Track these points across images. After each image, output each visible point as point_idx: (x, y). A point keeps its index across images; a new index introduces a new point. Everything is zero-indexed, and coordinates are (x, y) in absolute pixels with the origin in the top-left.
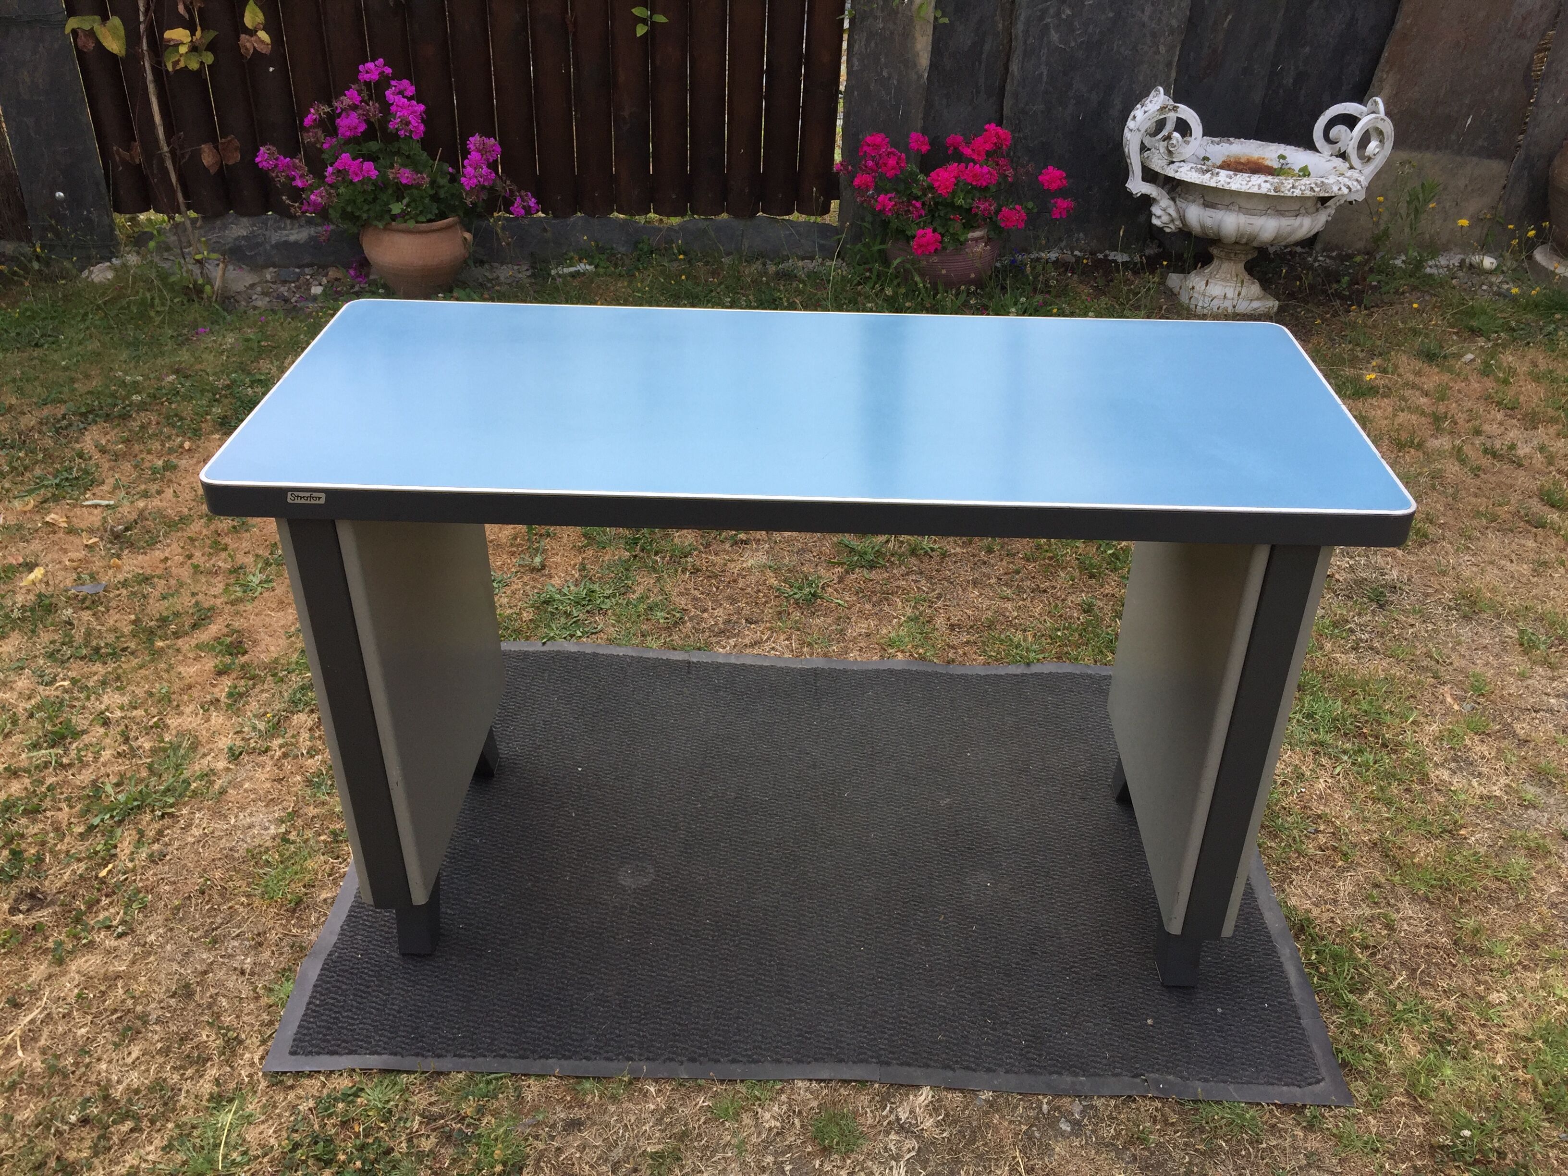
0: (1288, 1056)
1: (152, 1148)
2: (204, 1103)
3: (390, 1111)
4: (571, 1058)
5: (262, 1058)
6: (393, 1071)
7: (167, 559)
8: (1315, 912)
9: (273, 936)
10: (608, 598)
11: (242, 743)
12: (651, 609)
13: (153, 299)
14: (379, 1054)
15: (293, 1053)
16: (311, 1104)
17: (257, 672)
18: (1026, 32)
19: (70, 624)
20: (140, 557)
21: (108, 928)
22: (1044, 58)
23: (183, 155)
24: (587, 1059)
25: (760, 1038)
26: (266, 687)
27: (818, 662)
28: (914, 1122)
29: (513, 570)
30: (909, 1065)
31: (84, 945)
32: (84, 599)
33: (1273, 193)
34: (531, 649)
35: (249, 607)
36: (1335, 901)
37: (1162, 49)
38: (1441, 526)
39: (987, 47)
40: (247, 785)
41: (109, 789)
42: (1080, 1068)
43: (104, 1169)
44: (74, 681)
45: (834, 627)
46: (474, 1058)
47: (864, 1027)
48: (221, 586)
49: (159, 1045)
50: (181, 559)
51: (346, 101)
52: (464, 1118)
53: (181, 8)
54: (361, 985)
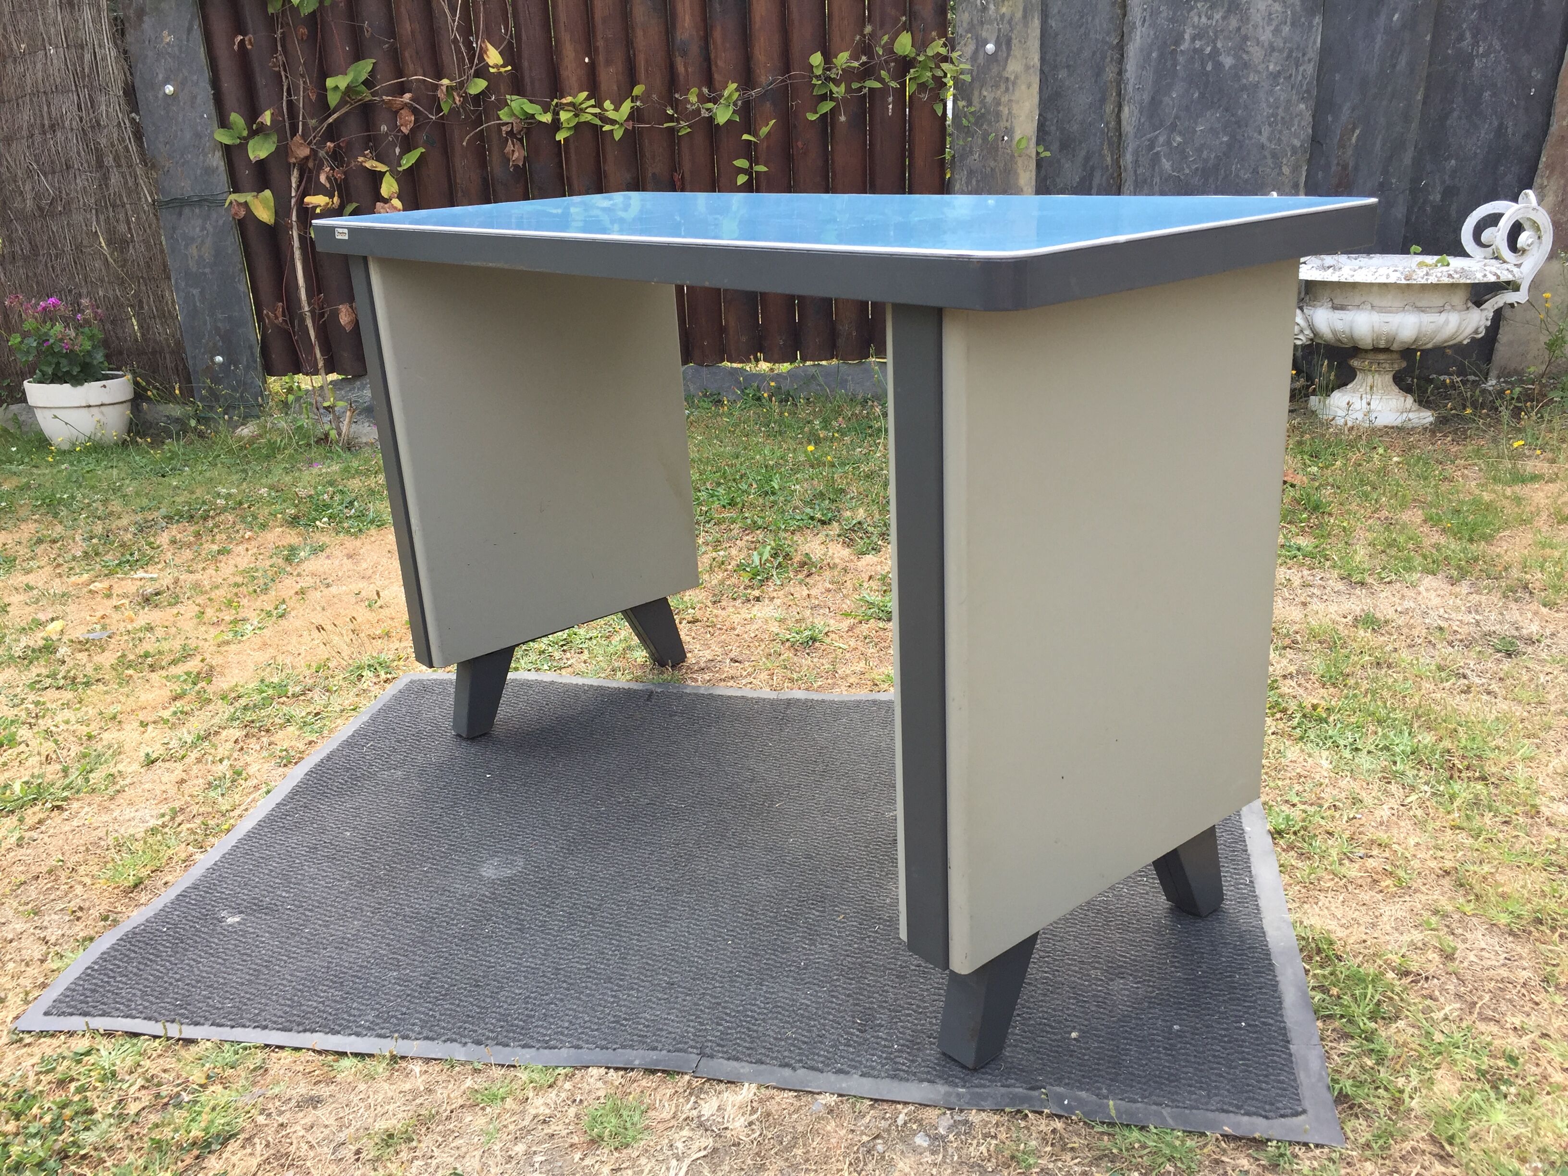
0: (1259, 1081)
3: (116, 1074)
4: (339, 1033)
5: (16, 1018)
6: (139, 1034)
7: (179, 614)
8: (1341, 934)
9: (95, 912)
10: (589, 639)
11: (162, 752)
13: (281, 443)
14: (134, 1017)
15: (47, 1013)
16: (38, 1060)
17: (211, 696)
18: (1136, 162)
19: (63, 662)
20: (156, 613)
22: (1157, 188)
23: (322, 315)
24: (358, 1034)
25: (567, 1024)
26: (212, 708)
27: (797, 694)
28: (719, 1119)
32: (88, 642)
33: (1404, 282)
35: (232, 647)
36: (1374, 925)
37: (1286, 170)
39: (1096, 181)
40: (147, 785)
41: (17, 786)
44: (39, 704)
45: (827, 666)
46: (232, 1027)
48: (216, 633)
50: (193, 614)
52: (190, 1084)
53: (323, 179)
54: (152, 954)
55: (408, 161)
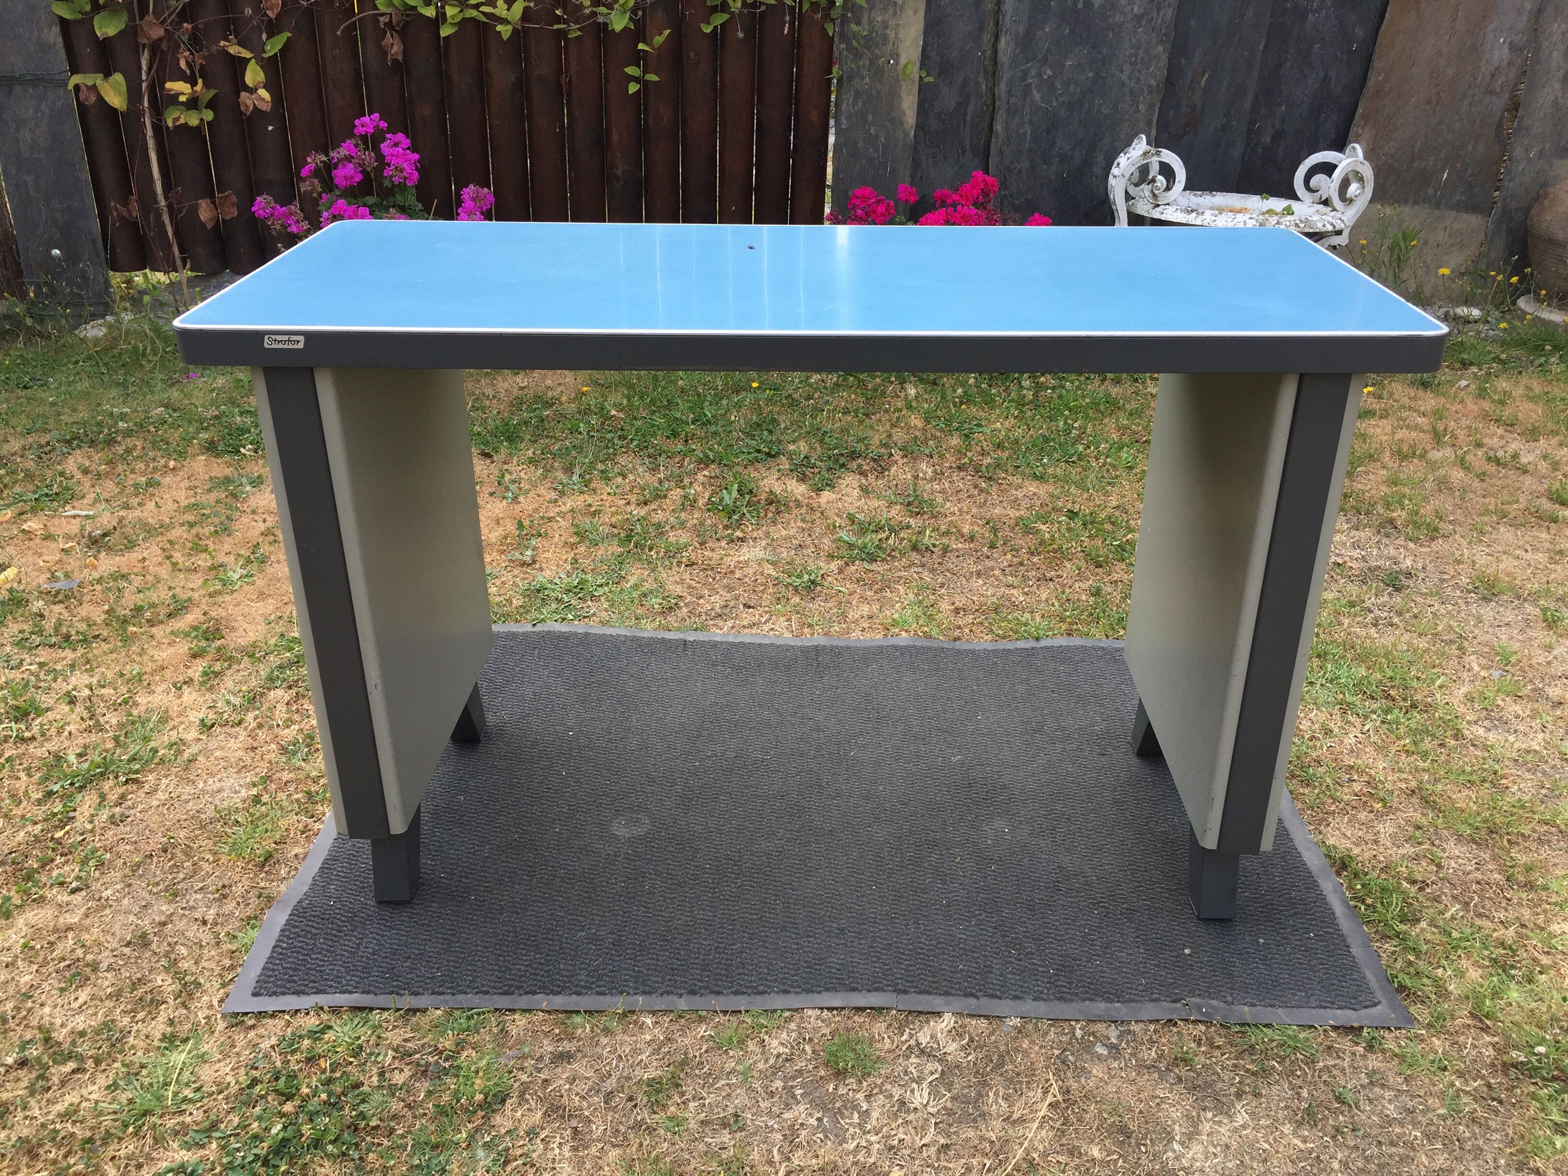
0: (1340, 981)
1: (96, 1087)
2: (156, 1043)
3: (360, 1047)
4: (560, 993)
5: (221, 1001)
6: (364, 1008)
7: (144, 559)
8: (1356, 851)
9: (238, 889)
10: (601, 586)
11: (215, 717)
12: (645, 595)
13: (145, 349)
14: (351, 993)
15: (255, 994)
16: (274, 1041)
17: (234, 654)
18: (1009, 92)
19: (42, 616)
20: (117, 558)
21: (62, 884)
22: (1027, 118)
23: (180, 210)
24: (578, 994)
25: (766, 971)
26: (242, 666)
27: (819, 640)
28: (935, 1046)
29: (503, 565)
30: (929, 993)
31: (34, 900)
32: (58, 593)
34: (521, 630)
35: (228, 598)
36: (1376, 842)
37: (1142, 107)
38: (1450, 522)
39: (971, 108)
40: (218, 753)
41: (72, 758)
42: (1115, 995)
43: (40, 1109)
44: (41, 665)
45: (835, 610)
46: (454, 994)
47: (878, 958)
48: (200, 582)
49: (109, 990)
50: (160, 559)
51: (343, 152)
52: (441, 1053)
53: (183, 64)
54: (332, 929)
55: (273, 47)
